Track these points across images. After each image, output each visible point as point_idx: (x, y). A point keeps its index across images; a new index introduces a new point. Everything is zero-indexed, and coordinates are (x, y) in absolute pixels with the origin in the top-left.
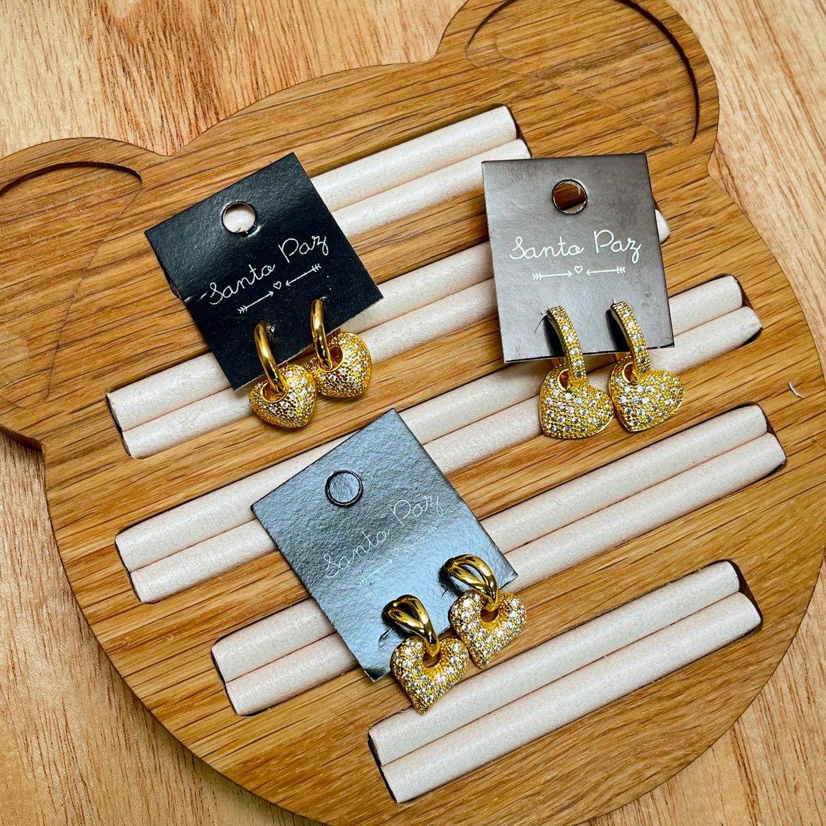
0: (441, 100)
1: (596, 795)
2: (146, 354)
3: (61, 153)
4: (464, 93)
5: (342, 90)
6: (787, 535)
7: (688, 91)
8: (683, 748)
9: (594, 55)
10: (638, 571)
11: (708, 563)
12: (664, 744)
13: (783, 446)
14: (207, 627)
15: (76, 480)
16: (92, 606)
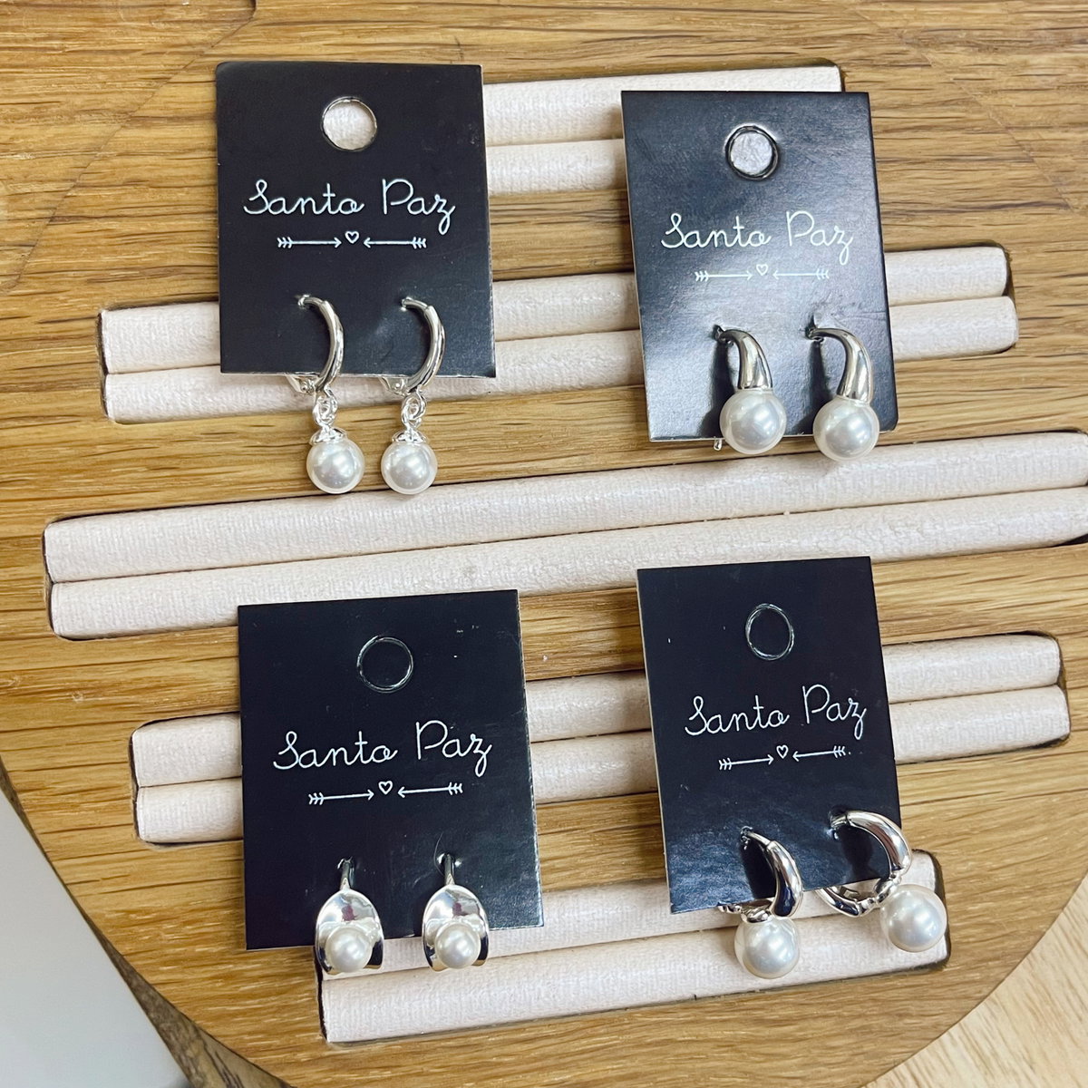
0: (746, 27)
2: (176, 270)
4: (782, 26)
6: (1030, 846)
9: (1000, 33)
13: (1072, 712)
14: (135, 700)
15: (17, 424)
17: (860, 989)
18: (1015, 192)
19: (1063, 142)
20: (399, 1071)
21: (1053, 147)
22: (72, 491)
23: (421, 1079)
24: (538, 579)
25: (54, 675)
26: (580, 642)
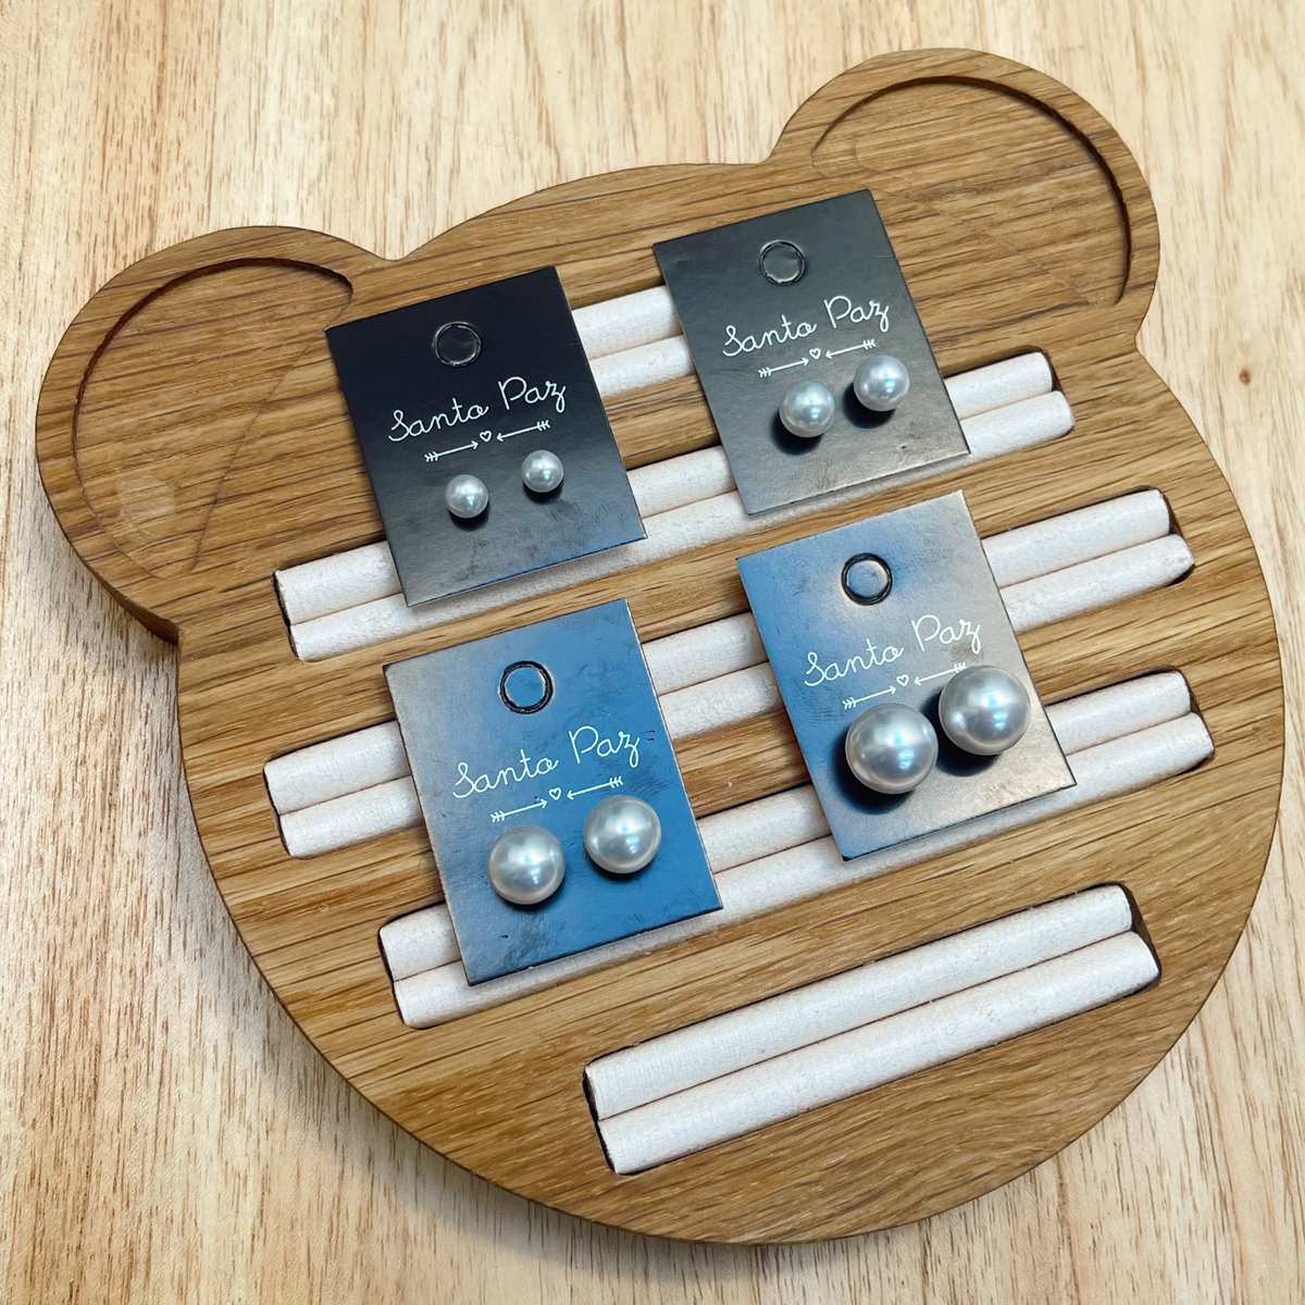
1: (898, 1194)
2: (333, 522)
3: (249, 244)
5: (637, 193)
6: (1206, 857)
7: (1116, 235)
8: (1029, 1140)
9: (990, 175)
10: (988, 885)
11: (1089, 884)
12: (1004, 1132)
13: (1211, 730)
14: (376, 899)
15: (220, 682)
16: (223, 855)
17: (1089, 1019)
18: (1040, 300)
19: (1069, 252)
20: (688, 1185)
21: (1061, 258)
22: (282, 729)
23: (709, 1187)
24: (708, 717)
25: (299, 892)
26: (758, 763)
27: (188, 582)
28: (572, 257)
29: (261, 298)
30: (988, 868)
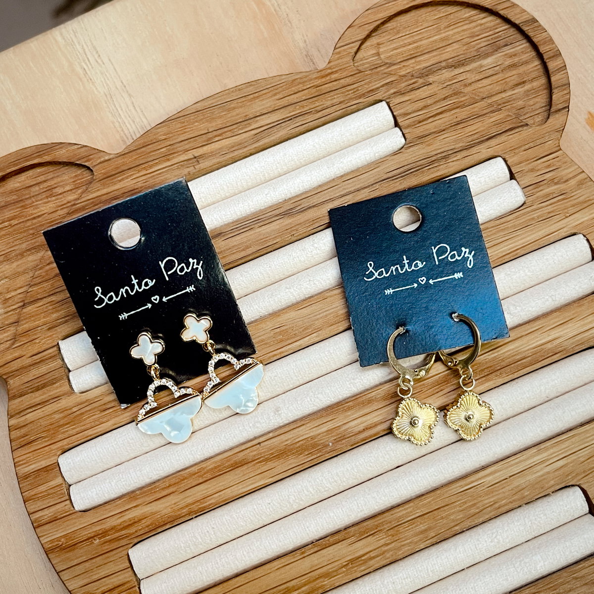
0: (331, 99)
3: (34, 156)
4: (350, 92)
5: (252, 96)
7: (543, 81)
9: (462, 56)
10: (494, 494)
11: (558, 487)
14: (125, 533)
15: (31, 410)
16: (37, 513)
18: (497, 127)
19: (514, 95)
21: (510, 100)
22: (66, 435)
24: (314, 403)
25: (81, 532)
26: (346, 430)
27: (11, 354)
28: (217, 139)
29: (45, 185)
30: (493, 483)
